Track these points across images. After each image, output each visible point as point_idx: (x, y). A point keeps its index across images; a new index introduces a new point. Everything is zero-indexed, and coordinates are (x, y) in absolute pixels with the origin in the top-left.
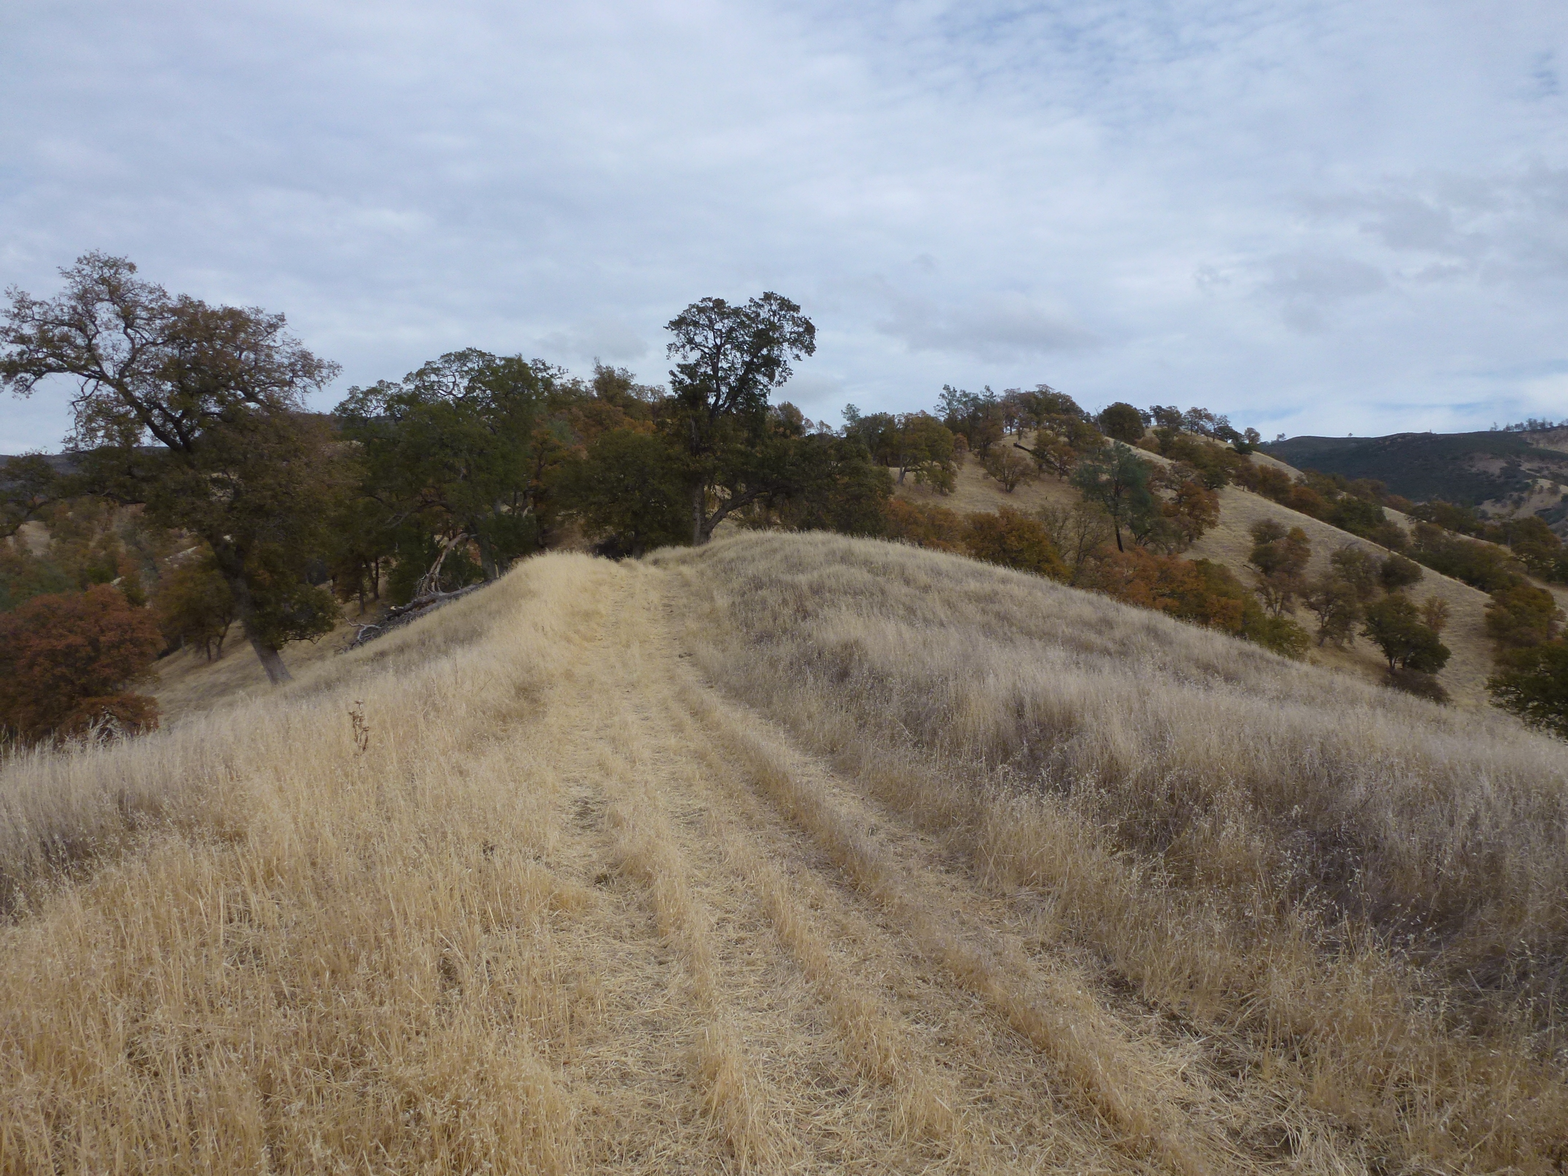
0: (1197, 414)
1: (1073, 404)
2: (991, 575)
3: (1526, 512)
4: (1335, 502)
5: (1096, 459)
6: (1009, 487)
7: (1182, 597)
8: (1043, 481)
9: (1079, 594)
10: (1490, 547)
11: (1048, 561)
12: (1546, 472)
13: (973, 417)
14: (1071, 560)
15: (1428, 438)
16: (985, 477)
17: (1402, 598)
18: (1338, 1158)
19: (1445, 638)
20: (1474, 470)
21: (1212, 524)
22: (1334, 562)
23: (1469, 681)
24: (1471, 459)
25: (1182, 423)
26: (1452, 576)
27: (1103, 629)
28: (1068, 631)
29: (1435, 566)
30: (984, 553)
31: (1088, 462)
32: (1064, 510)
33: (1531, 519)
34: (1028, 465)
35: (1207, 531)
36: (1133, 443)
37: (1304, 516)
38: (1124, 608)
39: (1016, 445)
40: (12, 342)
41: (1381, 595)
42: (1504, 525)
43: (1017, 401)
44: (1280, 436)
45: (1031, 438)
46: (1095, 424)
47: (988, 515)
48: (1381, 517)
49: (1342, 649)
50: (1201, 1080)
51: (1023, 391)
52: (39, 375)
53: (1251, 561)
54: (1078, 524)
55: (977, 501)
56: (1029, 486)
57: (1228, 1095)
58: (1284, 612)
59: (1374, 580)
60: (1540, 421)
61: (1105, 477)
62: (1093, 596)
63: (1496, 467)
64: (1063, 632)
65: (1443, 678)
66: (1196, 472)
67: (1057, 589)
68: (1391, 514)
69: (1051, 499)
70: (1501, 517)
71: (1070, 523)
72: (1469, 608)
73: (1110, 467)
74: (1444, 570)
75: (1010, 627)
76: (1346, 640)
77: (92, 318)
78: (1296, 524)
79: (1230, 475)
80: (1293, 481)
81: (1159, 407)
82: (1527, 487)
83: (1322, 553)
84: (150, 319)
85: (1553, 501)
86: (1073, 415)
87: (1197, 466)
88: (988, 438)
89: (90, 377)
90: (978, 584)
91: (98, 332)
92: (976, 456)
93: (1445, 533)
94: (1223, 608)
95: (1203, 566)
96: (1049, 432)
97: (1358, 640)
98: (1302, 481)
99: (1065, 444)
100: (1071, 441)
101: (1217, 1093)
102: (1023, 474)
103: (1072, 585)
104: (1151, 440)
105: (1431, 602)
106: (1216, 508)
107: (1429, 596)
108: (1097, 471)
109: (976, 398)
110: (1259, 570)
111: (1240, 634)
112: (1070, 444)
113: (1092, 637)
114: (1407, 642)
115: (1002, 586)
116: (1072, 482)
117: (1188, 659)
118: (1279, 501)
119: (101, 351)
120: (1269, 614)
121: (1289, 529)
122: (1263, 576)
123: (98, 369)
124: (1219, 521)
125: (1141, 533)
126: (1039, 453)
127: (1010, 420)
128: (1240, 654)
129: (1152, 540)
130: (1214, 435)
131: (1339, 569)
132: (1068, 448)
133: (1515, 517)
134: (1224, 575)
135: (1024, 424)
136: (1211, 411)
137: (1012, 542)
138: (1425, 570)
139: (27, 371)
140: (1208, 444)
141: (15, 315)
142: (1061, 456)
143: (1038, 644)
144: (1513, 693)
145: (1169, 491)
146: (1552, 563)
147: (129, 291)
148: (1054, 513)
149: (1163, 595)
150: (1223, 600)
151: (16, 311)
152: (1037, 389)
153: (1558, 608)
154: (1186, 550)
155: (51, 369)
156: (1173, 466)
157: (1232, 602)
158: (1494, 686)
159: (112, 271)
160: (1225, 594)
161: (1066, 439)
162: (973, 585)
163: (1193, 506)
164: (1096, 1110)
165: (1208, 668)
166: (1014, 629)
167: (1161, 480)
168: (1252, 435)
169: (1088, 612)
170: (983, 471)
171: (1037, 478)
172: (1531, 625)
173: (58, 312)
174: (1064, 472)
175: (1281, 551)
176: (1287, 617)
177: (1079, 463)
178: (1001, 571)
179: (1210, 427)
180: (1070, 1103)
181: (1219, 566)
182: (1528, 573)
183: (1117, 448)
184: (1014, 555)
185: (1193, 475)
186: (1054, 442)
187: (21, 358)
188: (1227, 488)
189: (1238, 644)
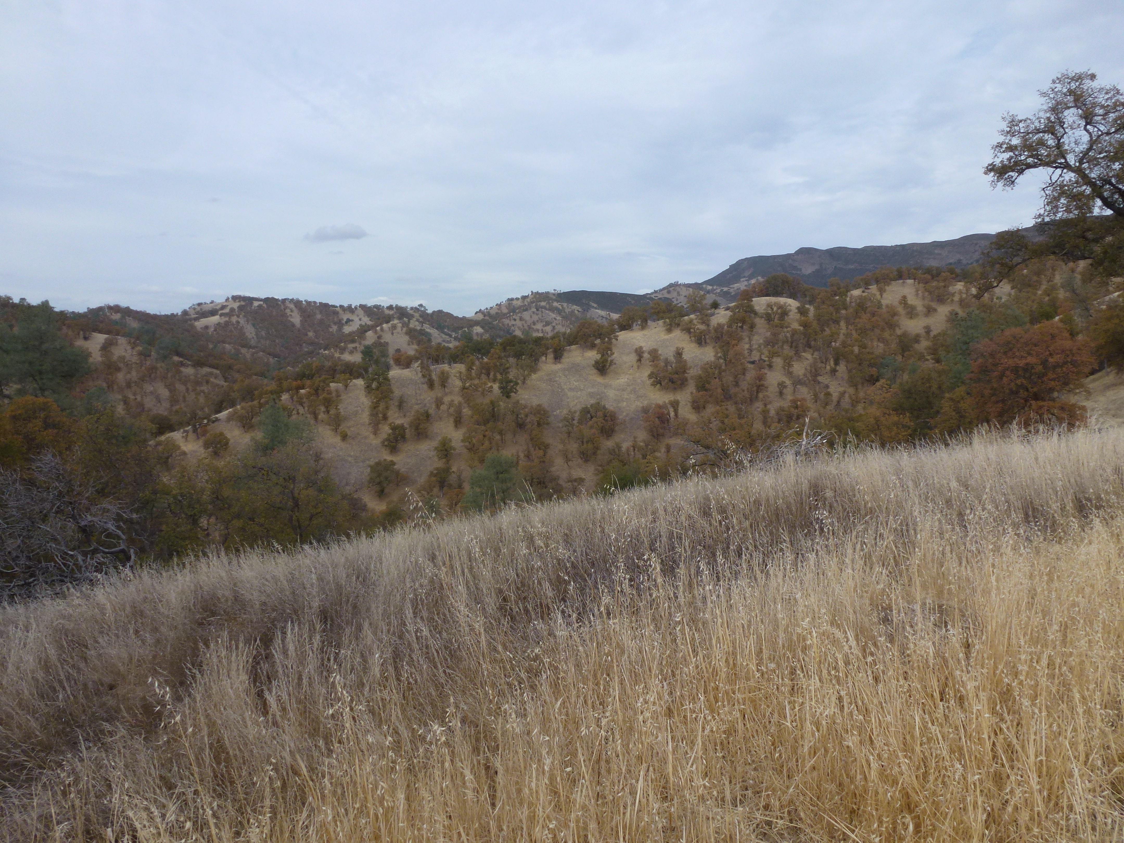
40: (1004, 152)
52: (1021, 172)
77: (1061, 123)
84: (1106, 114)
89: (1056, 168)
91: (1066, 133)
119: (1066, 147)
123: (1063, 161)
139: (1013, 171)
141: (1008, 132)
147: (1090, 96)
151: (1008, 129)
155: (1029, 166)
159: (1077, 84)
173: (1037, 124)
187: (1010, 163)
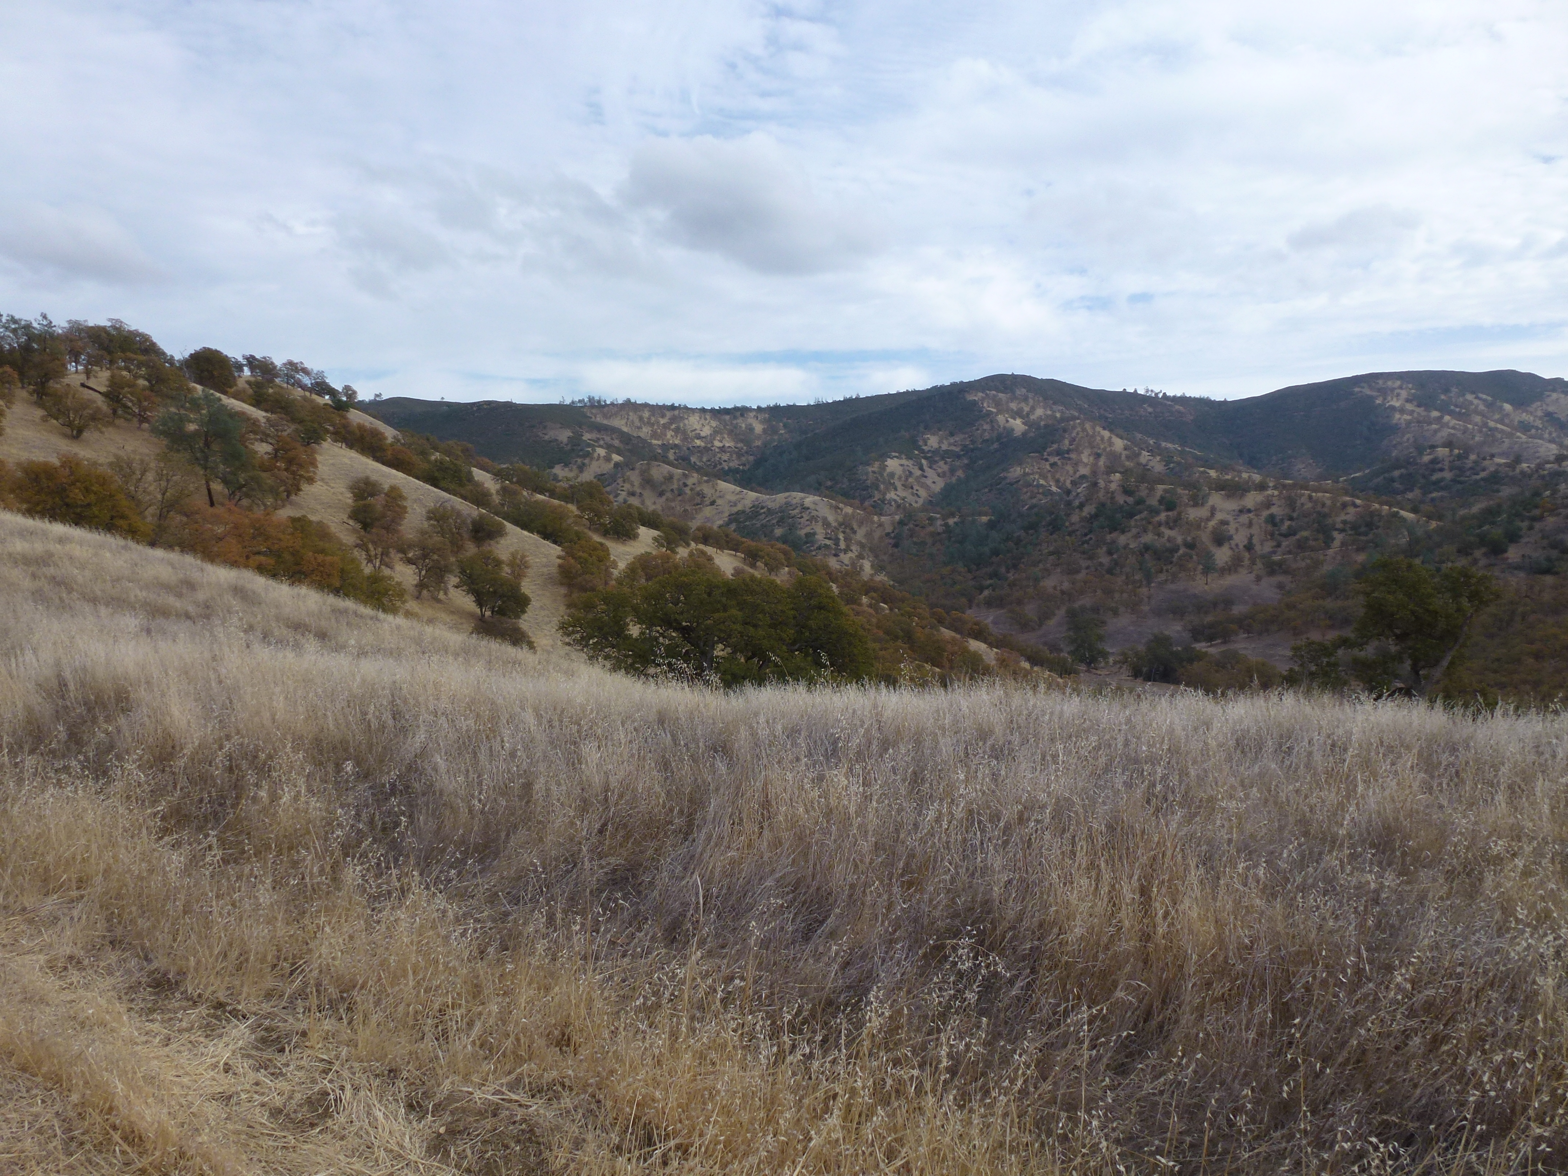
0: (293, 367)
1: (153, 344)
2: (45, 534)
3: (587, 476)
4: (429, 462)
5: (182, 407)
6: (76, 433)
7: (277, 555)
8: (118, 427)
9: (159, 553)
10: (560, 506)
11: (123, 517)
12: (602, 442)
13: (26, 349)
14: (153, 516)
15: (508, 406)
16: (44, 419)
17: (490, 552)
18: (378, 1106)
19: (527, 587)
20: (547, 437)
21: (311, 480)
22: (429, 518)
23: (547, 623)
24: (545, 427)
25: (277, 375)
26: (531, 531)
27: (184, 591)
28: (142, 595)
29: (516, 522)
30: (39, 508)
31: (173, 409)
32: (142, 461)
33: (591, 482)
34: (98, 409)
35: (305, 487)
36: (224, 393)
37: (400, 474)
38: (210, 568)
39: (83, 385)
41: (471, 549)
42: (571, 487)
43: (83, 335)
44: (377, 395)
45: (102, 378)
46: (180, 368)
47: (46, 464)
48: (470, 478)
49: (439, 601)
50: (243, 1066)
51: (91, 324)
53: (350, 517)
54: (160, 477)
55: (34, 447)
56: (102, 432)
57: (273, 1074)
58: (383, 567)
59: (465, 536)
60: (597, 398)
61: (192, 427)
62: (174, 556)
63: (564, 436)
64: (136, 596)
65: (525, 622)
66: (293, 427)
67: (130, 549)
68: (479, 475)
69: (129, 448)
70: (568, 480)
71: (150, 476)
72: (544, 560)
73: (197, 416)
74: (524, 526)
75: (69, 593)
76: (442, 593)
78: (393, 482)
79: (327, 431)
80: (390, 440)
81: (252, 357)
82: (588, 455)
83: (418, 510)
85: (608, 467)
86: (153, 357)
87: (293, 420)
88: (46, 374)
90: (26, 545)
92: (31, 394)
93: (525, 493)
94: (319, 565)
95: (300, 524)
96: (124, 373)
97: (452, 592)
98: (399, 441)
99: (144, 389)
100: (152, 385)
101: (261, 1076)
102: (93, 418)
103: (153, 544)
104: (244, 391)
105: (514, 555)
106: (313, 463)
107: (512, 550)
108: (182, 420)
109: (28, 327)
110: (358, 526)
111: (336, 591)
112: (151, 388)
113: (172, 601)
114: (495, 592)
115: (58, 546)
116: (154, 430)
117: (278, 618)
118: (377, 459)
120: (368, 570)
121: (386, 487)
122: (363, 533)
124: (317, 477)
125: (236, 489)
126: (113, 396)
127: (75, 356)
128: (333, 611)
129: (247, 496)
130: (311, 390)
131: (432, 525)
132: (147, 392)
133: (579, 480)
134: (323, 533)
135: (94, 361)
136: (308, 365)
137: (77, 495)
138: (509, 526)
140: (304, 398)
142: (140, 401)
143: (103, 611)
144: (578, 632)
145: (264, 444)
146: (607, 520)
148: (129, 465)
149: (259, 553)
150: (320, 557)
152: (109, 324)
153: (612, 558)
154: (283, 506)
156: (268, 419)
157: (329, 559)
158: (563, 627)
160: (323, 551)
161: (146, 383)
162: (19, 546)
163: (290, 462)
164: (117, 1137)
165: (299, 627)
166: (75, 595)
167: (255, 433)
168: (350, 392)
169: (165, 573)
170: (39, 413)
171: (111, 424)
172: (592, 574)
174: (143, 419)
175: (379, 508)
176: (386, 572)
177: (162, 410)
178: (59, 529)
179: (307, 381)
180: (86, 1138)
181: (320, 523)
182: (590, 529)
183: (206, 397)
184: (79, 510)
185: (289, 429)
186: (132, 385)
188: (325, 445)
189: (332, 600)
